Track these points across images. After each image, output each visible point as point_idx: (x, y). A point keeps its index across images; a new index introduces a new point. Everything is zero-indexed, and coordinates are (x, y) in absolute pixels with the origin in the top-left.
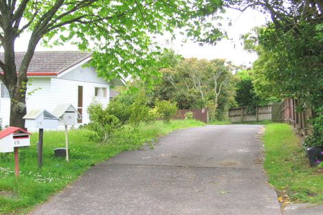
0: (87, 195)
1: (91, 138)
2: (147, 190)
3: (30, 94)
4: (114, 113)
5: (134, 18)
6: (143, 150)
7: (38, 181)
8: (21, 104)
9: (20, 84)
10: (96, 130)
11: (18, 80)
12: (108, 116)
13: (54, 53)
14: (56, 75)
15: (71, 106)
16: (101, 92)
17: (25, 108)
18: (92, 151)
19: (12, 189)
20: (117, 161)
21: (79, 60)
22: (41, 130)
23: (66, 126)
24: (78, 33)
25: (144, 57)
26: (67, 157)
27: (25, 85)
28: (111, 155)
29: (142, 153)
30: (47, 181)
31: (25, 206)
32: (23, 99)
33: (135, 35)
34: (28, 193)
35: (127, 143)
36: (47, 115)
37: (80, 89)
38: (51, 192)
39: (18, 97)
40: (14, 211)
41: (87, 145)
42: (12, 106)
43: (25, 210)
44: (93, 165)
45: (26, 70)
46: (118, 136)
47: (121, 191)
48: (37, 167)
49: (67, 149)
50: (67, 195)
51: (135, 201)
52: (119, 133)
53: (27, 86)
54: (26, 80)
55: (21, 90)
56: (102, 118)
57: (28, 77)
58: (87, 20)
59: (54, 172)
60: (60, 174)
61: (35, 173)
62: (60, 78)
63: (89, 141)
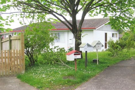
0: (104, 79)
1: (109, 55)
2: (130, 78)
3: (83, 37)
4: (119, 44)
5: (126, 3)
6: (131, 60)
7: (85, 73)
8: (79, 41)
9: (79, 33)
10: (111, 51)
11: (78, 31)
12: (116, 46)
13: (94, 20)
14: (95, 28)
15: (99, 41)
16: (115, 35)
17: (81, 42)
18: (109, 60)
19: (74, 76)
20: (119, 65)
21: (105, 22)
22: (86, 52)
23: (97, 50)
24: (103, 10)
25: (131, 20)
26: (98, 63)
27: (81, 33)
28: (117, 62)
29: (131, 61)
30: (88, 73)
31: (78, 83)
32: (80, 39)
33: (127, 10)
34: (80, 78)
35: (124, 57)
36: (89, 45)
37: (106, 34)
38: (89, 77)
39: (78, 38)
40: (74, 85)
41: (107, 58)
42: (76, 42)
43: (78, 85)
44: (108, 66)
45: (81, 27)
46: (120, 54)
47: (119, 77)
48: (84, 67)
49: (97, 59)
50: (96, 79)
51: (124, 82)
52: (121, 52)
53: (82, 34)
54: (81, 31)
55: (79, 35)
56: (114, 46)
57: (82, 30)
58: (107, 5)
59: (91, 69)
60: (94, 70)
61: (84, 69)
62: (97, 30)
63: (108, 56)
